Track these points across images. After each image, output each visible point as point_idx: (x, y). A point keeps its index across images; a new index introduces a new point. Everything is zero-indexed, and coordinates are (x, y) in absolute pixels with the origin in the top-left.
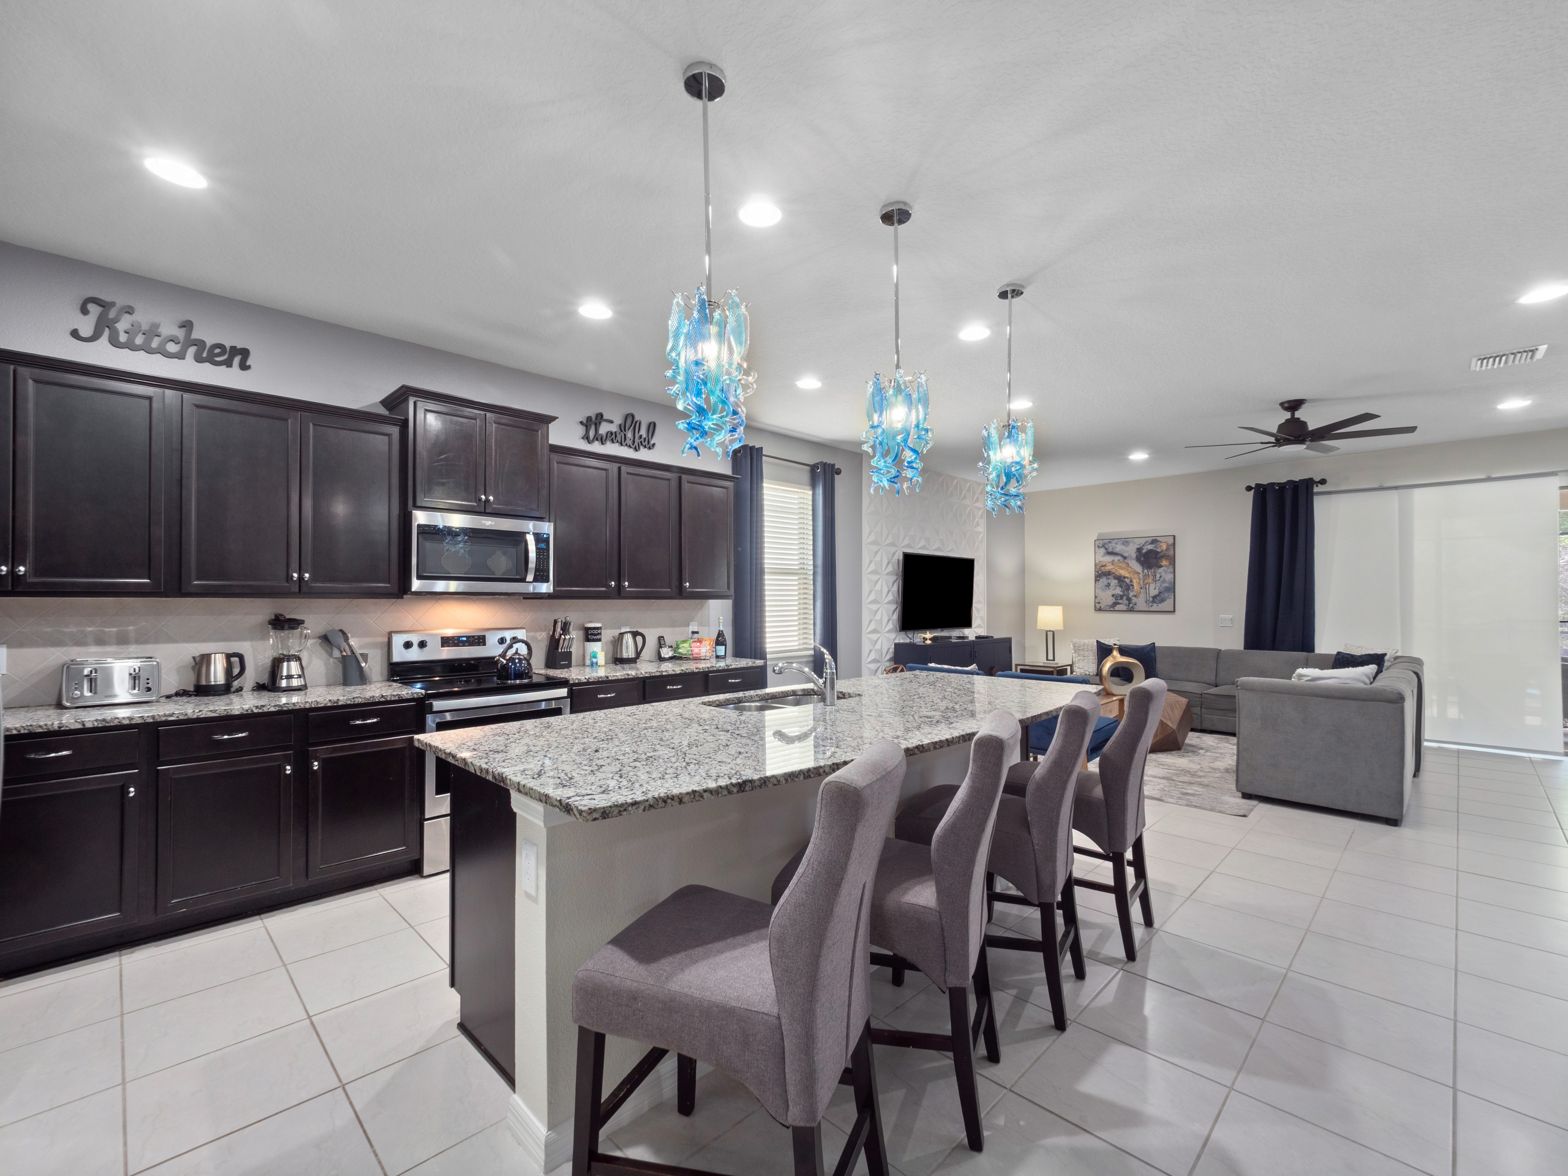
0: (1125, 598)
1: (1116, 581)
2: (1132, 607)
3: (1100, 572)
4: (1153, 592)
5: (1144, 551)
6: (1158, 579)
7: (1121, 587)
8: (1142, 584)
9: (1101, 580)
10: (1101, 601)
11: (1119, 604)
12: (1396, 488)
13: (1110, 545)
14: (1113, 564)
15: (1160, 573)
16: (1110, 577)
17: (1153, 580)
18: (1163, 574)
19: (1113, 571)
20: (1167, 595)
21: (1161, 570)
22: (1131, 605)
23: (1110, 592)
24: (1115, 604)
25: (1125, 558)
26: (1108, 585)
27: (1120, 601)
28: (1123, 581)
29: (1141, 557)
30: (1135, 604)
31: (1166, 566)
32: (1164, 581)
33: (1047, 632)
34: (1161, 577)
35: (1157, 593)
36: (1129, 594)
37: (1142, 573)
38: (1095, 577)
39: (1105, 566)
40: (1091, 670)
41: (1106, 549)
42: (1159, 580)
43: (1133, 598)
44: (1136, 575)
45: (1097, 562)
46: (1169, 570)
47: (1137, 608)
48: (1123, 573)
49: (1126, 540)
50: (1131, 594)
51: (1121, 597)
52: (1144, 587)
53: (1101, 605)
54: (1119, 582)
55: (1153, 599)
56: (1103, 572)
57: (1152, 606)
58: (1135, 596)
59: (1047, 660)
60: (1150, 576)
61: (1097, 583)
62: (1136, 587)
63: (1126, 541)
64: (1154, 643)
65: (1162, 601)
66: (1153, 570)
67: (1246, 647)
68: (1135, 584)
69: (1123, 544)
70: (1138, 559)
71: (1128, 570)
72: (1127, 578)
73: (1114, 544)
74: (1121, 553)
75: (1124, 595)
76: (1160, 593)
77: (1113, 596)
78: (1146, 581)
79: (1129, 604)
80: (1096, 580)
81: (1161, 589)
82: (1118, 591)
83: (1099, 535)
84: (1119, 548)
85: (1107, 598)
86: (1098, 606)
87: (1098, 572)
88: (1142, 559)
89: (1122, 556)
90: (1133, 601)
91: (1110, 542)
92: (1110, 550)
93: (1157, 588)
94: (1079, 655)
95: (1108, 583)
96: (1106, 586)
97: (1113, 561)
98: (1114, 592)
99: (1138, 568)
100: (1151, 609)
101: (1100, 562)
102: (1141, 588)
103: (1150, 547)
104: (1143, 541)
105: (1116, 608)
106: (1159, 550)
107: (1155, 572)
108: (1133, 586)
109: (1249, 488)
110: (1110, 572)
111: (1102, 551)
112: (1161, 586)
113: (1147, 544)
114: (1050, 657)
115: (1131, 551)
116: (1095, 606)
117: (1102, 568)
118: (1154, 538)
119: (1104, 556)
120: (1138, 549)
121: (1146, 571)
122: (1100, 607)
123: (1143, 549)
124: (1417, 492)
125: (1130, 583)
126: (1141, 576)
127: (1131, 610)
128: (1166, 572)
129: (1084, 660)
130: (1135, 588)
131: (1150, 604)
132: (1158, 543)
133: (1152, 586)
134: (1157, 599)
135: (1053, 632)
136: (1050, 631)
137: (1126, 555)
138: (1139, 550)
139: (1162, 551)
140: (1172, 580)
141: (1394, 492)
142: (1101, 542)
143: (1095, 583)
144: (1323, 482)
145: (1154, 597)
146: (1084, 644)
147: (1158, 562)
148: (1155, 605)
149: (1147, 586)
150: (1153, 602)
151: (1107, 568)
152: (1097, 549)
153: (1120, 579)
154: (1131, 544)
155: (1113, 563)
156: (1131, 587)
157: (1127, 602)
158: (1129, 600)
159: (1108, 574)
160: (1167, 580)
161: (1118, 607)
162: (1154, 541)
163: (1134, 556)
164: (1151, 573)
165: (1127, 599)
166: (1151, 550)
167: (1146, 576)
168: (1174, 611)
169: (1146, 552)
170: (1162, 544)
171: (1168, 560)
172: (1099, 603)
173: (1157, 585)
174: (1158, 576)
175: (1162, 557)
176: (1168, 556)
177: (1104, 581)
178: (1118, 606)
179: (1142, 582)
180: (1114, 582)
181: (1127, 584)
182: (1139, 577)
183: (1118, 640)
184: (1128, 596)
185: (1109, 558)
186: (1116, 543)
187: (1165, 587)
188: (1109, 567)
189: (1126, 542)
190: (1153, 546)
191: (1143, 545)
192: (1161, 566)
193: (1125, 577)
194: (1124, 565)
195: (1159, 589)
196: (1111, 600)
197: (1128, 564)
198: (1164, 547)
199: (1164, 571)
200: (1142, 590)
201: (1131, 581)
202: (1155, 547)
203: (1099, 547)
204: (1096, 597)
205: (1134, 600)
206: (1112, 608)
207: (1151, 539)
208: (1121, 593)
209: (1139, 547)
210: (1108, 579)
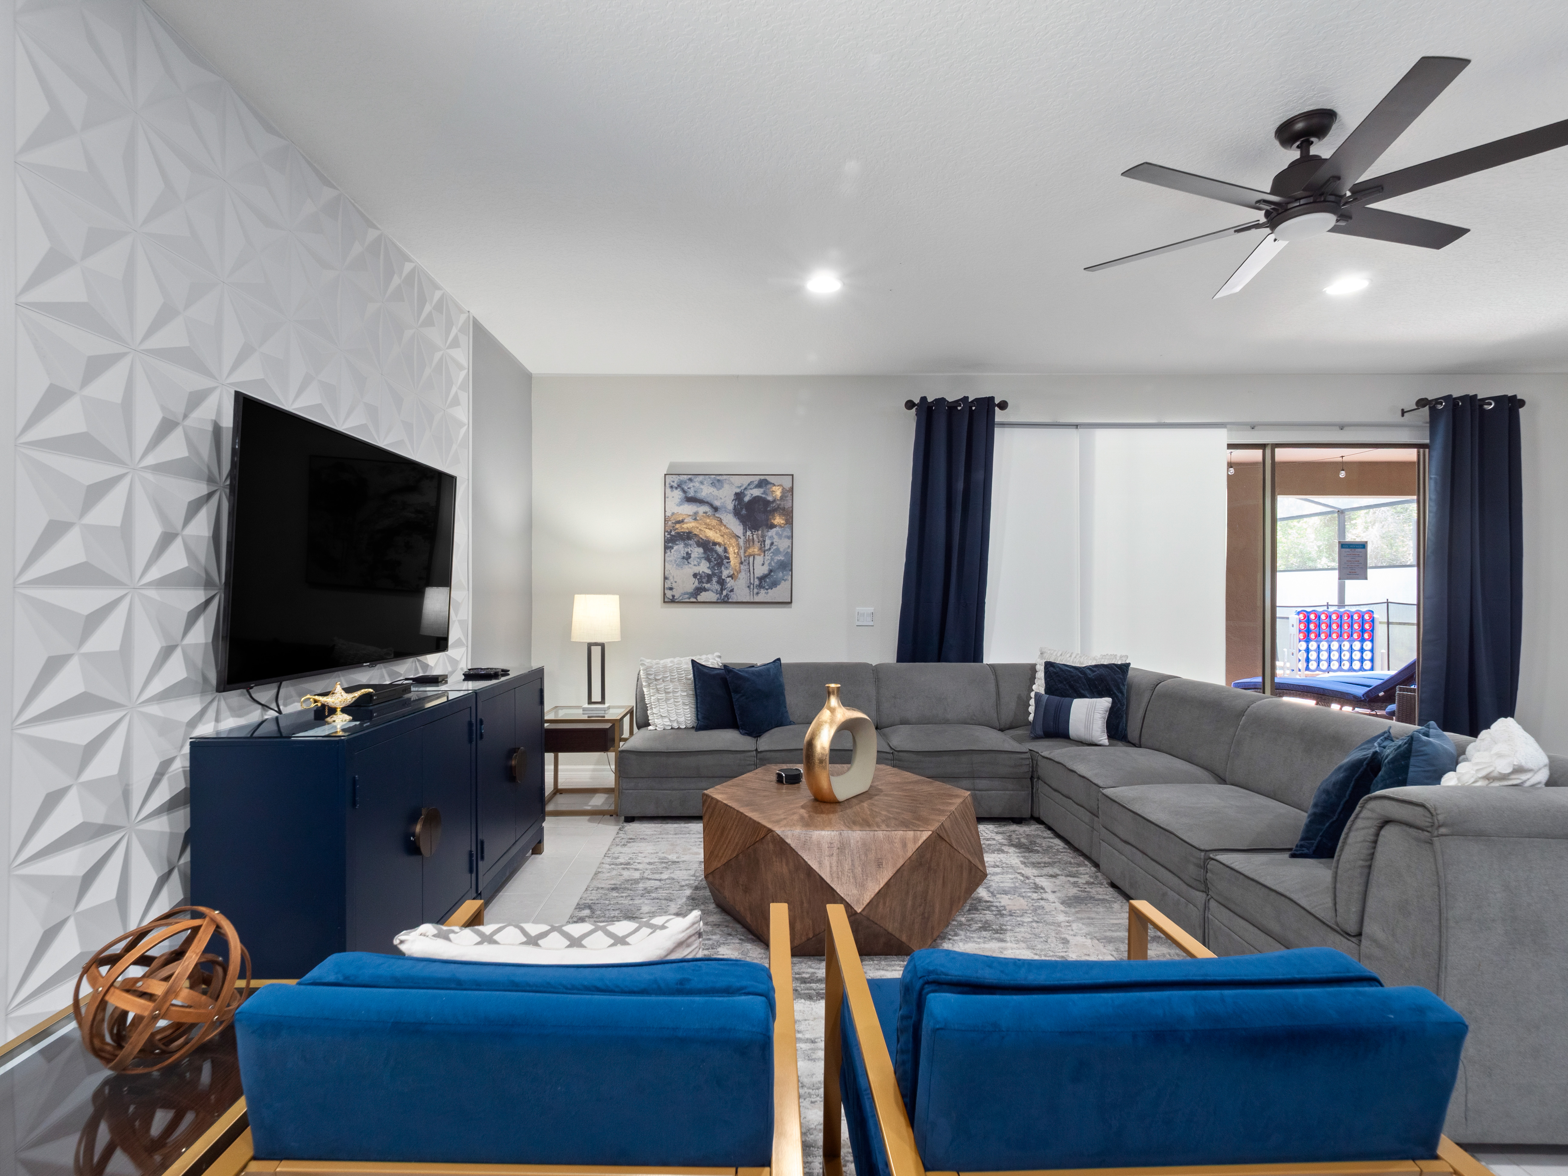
0: (715, 579)
1: (701, 550)
2: (727, 596)
3: (673, 533)
4: (761, 570)
5: (747, 499)
6: (767, 547)
7: (708, 560)
8: (743, 556)
9: (676, 547)
10: (674, 585)
11: (705, 590)
12: (1076, 426)
13: (691, 485)
14: (695, 519)
15: (771, 537)
16: (690, 542)
17: (760, 549)
18: (776, 539)
19: (696, 532)
20: (781, 574)
21: (772, 532)
22: (725, 593)
23: (689, 570)
24: (699, 590)
25: (716, 509)
26: (688, 557)
27: (707, 586)
28: (712, 550)
29: (742, 509)
30: (732, 591)
31: (780, 526)
32: (777, 552)
33: (590, 646)
34: (772, 544)
35: (766, 572)
36: (721, 572)
37: (742, 537)
38: (665, 542)
39: (681, 522)
40: (682, 719)
41: (684, 492)
42: (770, 549)
43: (728, 580)
44: (733, 541)
45: (668, 514)
46: (785, 534)
47: (734, 598)
48: (712, 535)
49: (718, 478)
50: (725, 573)
51: (709, 578)
52: (746, 561)
53: (674, 592)
54: (705, 552)
55: (761, 583)
56: (678, 533)
57: (757, 593)
58: (731, 576)
59: (590, 702)
60: (756, 543)
61: (668, 551)
62: (734, 561)
63: (719, 481)
64: (779, 659)
65: (774, 584)
66: (760, 532)
67: (901, 658)
68: (732, 556)
69: (713, 484)
70: (737, 513)
71: (720, 531)
72: (719, 544)
73: (697, 484)
74: (708, 499)
75: (714, 574)
76: (771, 571)
77: (695, 575)
78: (750, 551)
79: (722, 590)
80: (667, 548)
81: (773, 564)
82: (704, 568)
83: (672, 465)
84: (706, 491)
85: (685, 581)
86: (669, 594)
87: (669, 533)
88: (744, 512)
89: (711, 505)
90: (729, 585)
91: (690, 480)
92: (691, 494)
93: (767, 563)
94: (658, 690)
95: (687, 553)
96: (684, 558)
97: (696, 513)
98: (697, 570)
99: (736, 527)
100: (757, 599)
101: (673, 514)
102: (741, 563)
103: (757, 492)
104: (746, 481)
105: (700, 598)
106: (770, 498)
107: (763, 536)
108: (728, 558)
109: (910, 405)
110: (690, 533)
111: (678, 494)
112: (772, 559)
113: (752, 486)
114: (597, 697)
115: (725, 497)
116: (665, 594)
117: (678, 526)
118: (762, 477)
119: (680, 504)
120: (737, 494)
121: (749, 533)
122: (673, 596)
123: (745, 495)
124: (1099, 433)
125: (723, 554)
126: (741, 542)
127: (725, 601)
128: (780, 536)
129: (667, 700)
130: (732, 563)
131: (756, 590)
132: (769, 486)
133: (759, 560)
134: (766, 581)
135: (603, 646)
136: (596, 644)
137: (717, 503)
138: (739, 496)
139: (774, 501)
140: (789, 550)
141: (1073, 432)
142: (676, 479)
143: (665, 553)
144: (1003, 405)
145: (762, 579)
146: (665, 667)
147: (767, 520)
148: (763, 591)
149: (751, 559)
150: (760, 586)
151: (685, 526)
152: (668, 490)
153: (707, 546)
154: (726, 486)
155: (695, 517)
156: (725, 561)
157: (718, 587)
158: (722, 583)
159: (687, 537)
160: (781, 550)
161: (704, 596)
162: (763, 483)
163: (730, 506)
164: (758, 537)
165: (718, 582)
166: (758, 496)
167: (749, 542)
168: (791, 602)
169: (750, 501)
170: (774, 488)
171: (784, 515)
172: (671, 589)
173: (767, 557)
174: (768, 542)
175: (775, 510)
176: (784, 509)
177: (679, 549)
178: (703, 594)
179: (742, 551)
180: (697, 552)
181: (718, 554)
182: (738, 544)
183: (720, 657)
184: (720, 577)
185: (688, 509)
186: (702, 483)
187: (778, 561)
188: (689, 525)
189: (717, 480)
190: (762, 490)
191: (746, 489)
192: (772, 526)
193: (715, 544)
194: (714, 522)
195: (770, 564)
196: (691, 584)
197: (721, 521)
198: (778, 493)
199: (777, 534)
200: (742, 567)
201: (725, 550)
202: (764, 493)
203: (672, 487)
204: (665, 578)
205: (730, 583)
206: (694, 598)
207: (758, 478)
208: (709, 572)
209: (738, 491)
210: (686, 545)
